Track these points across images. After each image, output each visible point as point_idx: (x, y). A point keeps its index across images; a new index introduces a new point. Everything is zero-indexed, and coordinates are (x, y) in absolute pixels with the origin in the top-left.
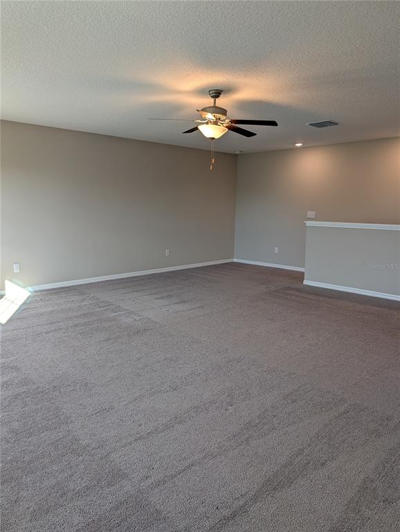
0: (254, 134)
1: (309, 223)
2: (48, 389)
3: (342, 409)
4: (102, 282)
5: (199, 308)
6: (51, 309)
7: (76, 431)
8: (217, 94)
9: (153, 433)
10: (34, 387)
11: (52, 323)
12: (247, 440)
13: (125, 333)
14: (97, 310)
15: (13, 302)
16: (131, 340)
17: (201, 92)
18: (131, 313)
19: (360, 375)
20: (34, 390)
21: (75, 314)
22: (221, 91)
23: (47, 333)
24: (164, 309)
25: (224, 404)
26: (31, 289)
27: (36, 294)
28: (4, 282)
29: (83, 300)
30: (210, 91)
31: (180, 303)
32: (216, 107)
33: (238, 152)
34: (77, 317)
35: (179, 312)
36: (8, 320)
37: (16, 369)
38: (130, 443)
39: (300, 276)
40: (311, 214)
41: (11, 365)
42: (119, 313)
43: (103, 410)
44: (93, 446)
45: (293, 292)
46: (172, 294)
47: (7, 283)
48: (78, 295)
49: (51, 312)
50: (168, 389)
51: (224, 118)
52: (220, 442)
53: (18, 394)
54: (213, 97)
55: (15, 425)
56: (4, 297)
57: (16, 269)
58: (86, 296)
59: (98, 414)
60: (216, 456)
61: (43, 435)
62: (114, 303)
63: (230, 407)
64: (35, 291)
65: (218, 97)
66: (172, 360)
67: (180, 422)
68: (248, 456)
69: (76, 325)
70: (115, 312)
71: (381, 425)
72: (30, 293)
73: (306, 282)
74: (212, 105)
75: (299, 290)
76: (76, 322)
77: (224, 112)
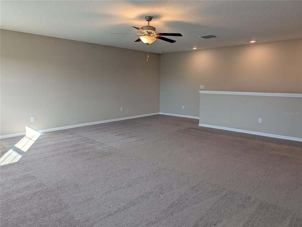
0: (175, 41)
1: (201, 92)
2: (54, 189)
3: (224, 193)
4: (84, 127)
5: (141, 140)
6: (53, 143)
7: (72, 212)
8: (150, 19)
9: (117, 211)
10: (46, 188)
11: (54, 151)
12: (172, 213)
13: (99, 155)
14: (81, 143)
15: (30, 139)
16: (102, 159)
17: (141, 17)
18: (102, 144)
19: (233, 175)
20: (45, 190)
21: (69, 145)
22: (152, 17)
23: (52, 156)
24: (121, 141)
25: (158, 193)
26: (41, 131)
27: (45, 134)
28: (25, 127)
29: (73, 137)
30: (146, 17)
31: (130, 137)
32: (149, 26)
33: (161, 53)
34: (70, 147)
35: (130, 143)
36: (28, 150)
37: (34, 178)
38: (105, 218)
39: (197, 122)
40: (202, 87)
41: (31, 176)
42: (95, 144)
43: (88, 200)
44: (83, 220)
45: (193, 130)
46: (125, 133)
47: (27, 128)
48: (70, 134)
49: (54, 145)
50: (125, 186)
51: (154, 32)
52: (157, 215)
53: (36, 192)
54: (148, 20)
55: (35, 211)
56: (26, 136)
57: (32, 120)
58: (74, 135)
59: (85, 202)
60: (154, 223)
61: (52, 215)
62: (91, 138)
63: (161, 195)
64: (44, 133)
65: (150, 20)
66: (127, 170)
67: (133, 205)
68: (173, 222)
69: (70, 152)
70: (92, 144)
71: (245, 202)
72: (41, 134)
73: (200, 125)
74: (147, 25)
75: (196, 129)
76: (69, 150)
77: (154, 29)
